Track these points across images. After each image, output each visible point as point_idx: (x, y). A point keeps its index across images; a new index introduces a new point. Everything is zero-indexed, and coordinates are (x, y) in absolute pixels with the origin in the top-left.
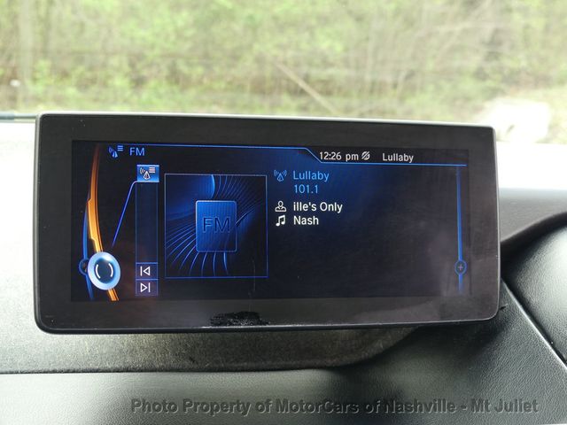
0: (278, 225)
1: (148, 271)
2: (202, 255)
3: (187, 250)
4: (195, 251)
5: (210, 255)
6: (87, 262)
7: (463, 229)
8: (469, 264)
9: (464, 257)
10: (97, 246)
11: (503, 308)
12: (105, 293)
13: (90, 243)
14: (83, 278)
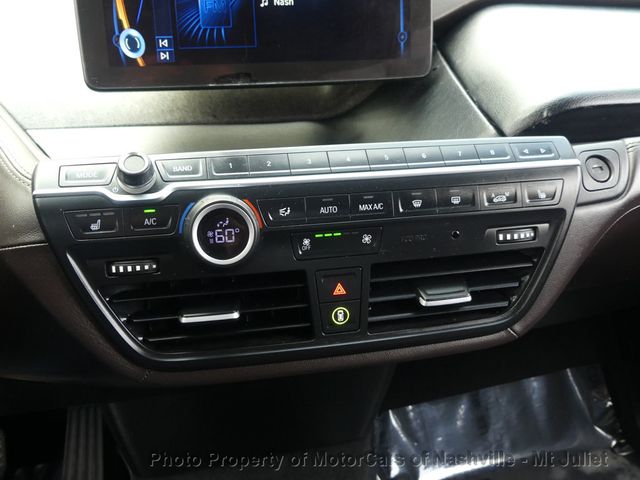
0: (262, 5)
1: (165, 43)
2: (205, 30)
3: (194, 27)
4: (200, 28)
5: (212, 30)
6: (118, 37)
7: (404, 7)
8: (409, 34)
9: (405, 29)
10: (126, 24)
11: (434, 69)
12: (135, 60)
13: (120, 22)
14: (117, 50)
